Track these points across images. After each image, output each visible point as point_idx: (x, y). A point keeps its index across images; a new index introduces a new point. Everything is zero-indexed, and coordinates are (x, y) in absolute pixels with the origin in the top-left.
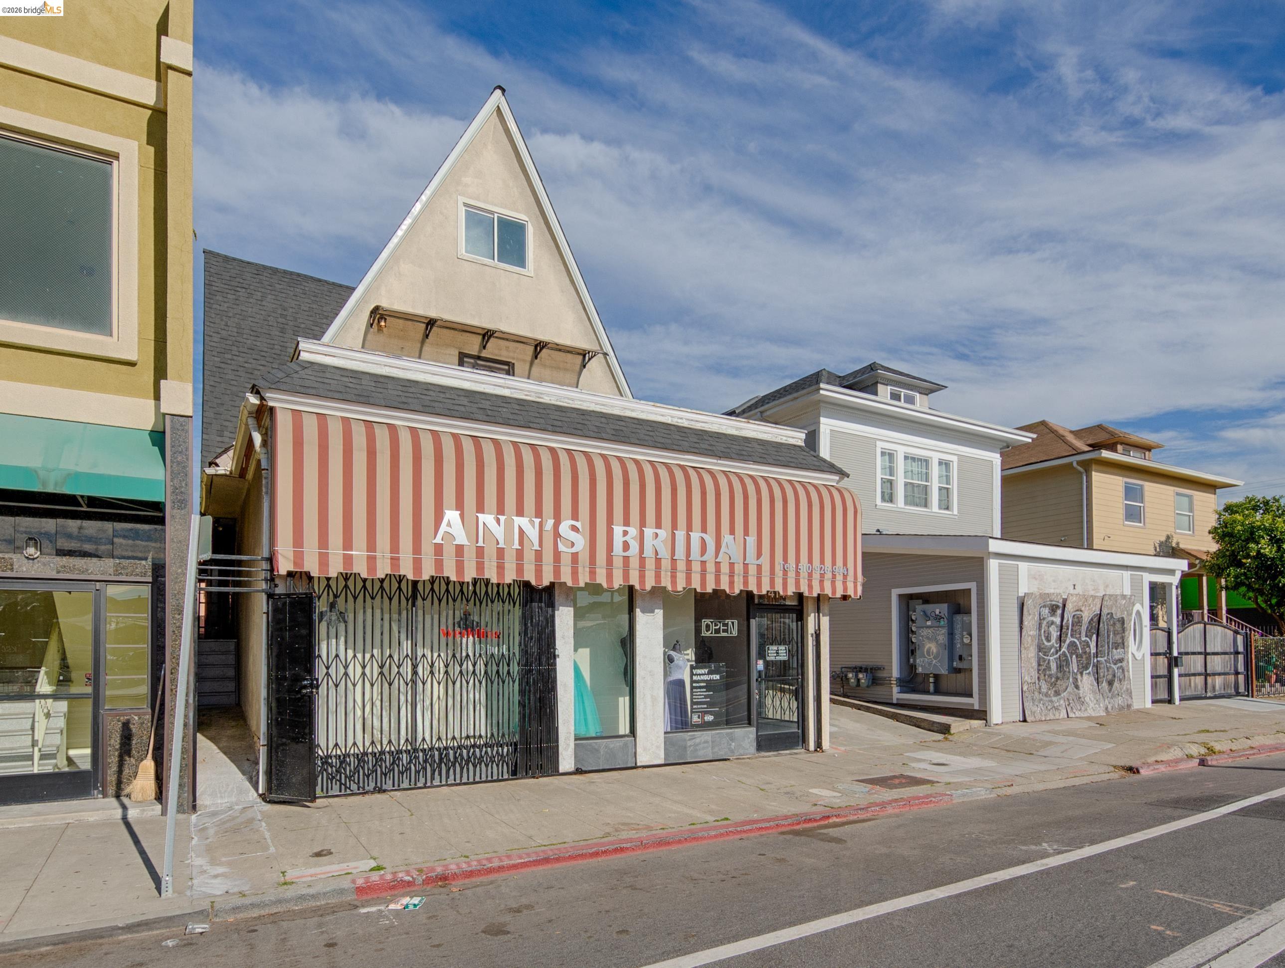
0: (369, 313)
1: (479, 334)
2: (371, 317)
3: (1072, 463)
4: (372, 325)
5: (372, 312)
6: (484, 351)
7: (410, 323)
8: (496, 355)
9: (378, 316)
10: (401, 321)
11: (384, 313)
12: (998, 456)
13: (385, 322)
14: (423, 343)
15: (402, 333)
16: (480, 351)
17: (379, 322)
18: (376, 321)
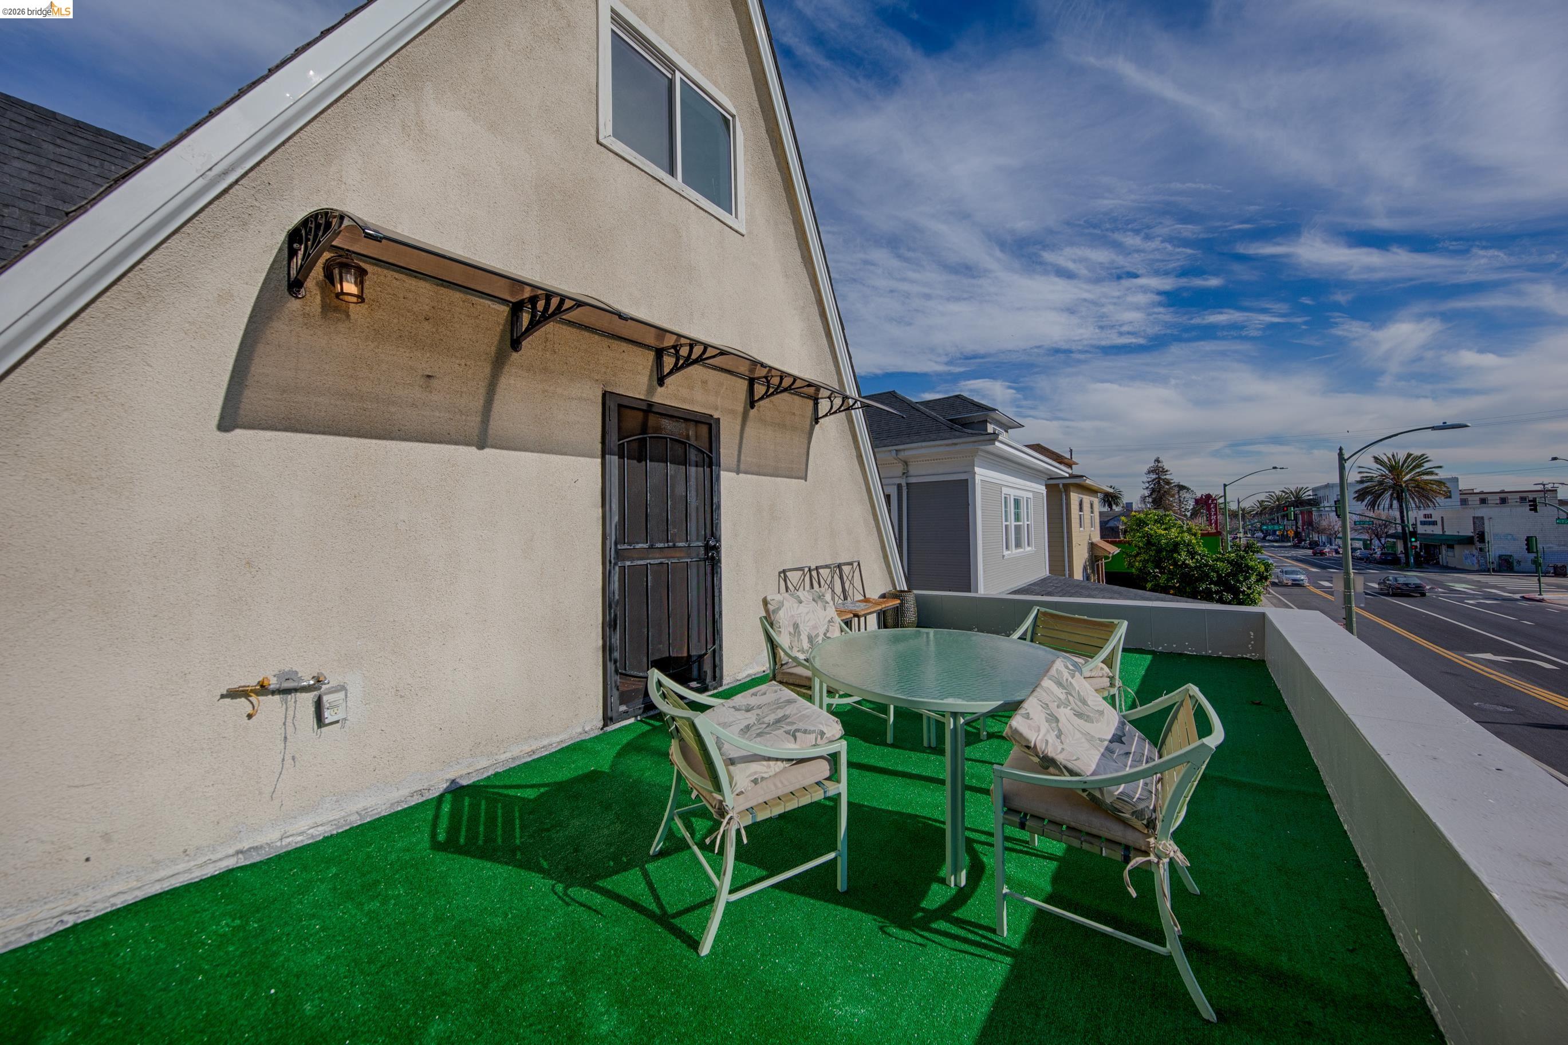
0: (281, 237)
1: (647, 347)
2: (292, 253)
3: (1058, 485)
4: (295, 286)
5: (294, 236)
6: (660, 389)
7: (457, 296)
8: (684, 400)
9: (327, 255)
10: (424, 287)
11: (361, 247)
12: (1044, 488)
13: (360, 283)
14: (499, 363)
15: (427, 326)
16: (651, 391)
17: (329, 276)
18: (317, 272)
